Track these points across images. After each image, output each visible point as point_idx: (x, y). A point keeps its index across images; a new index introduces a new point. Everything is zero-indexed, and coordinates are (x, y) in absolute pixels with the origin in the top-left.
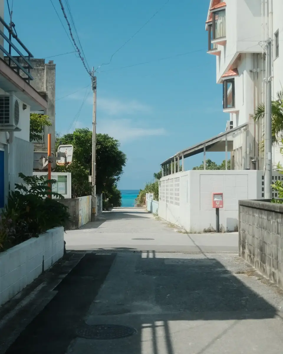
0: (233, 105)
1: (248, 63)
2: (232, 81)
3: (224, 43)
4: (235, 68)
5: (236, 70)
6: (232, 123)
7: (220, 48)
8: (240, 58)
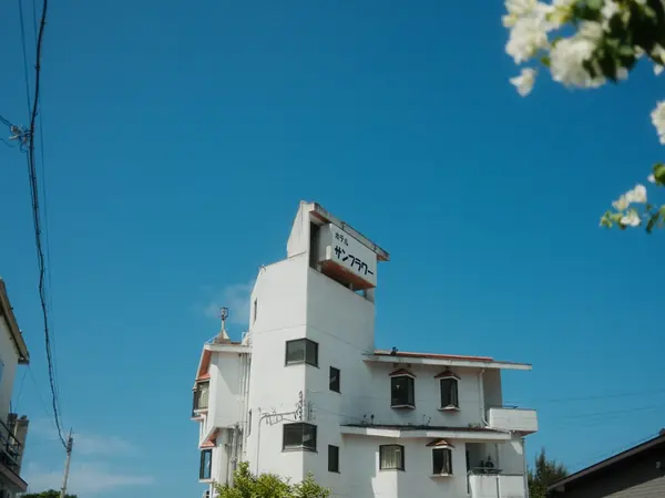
0: (210, 477)
1: (223, 438)
2: (210, 451)
3: (206, 413)
4: (214, 439)
5: (214, 441)
6: (208, 493)
7: (203, 416)
8: (217, 431)
